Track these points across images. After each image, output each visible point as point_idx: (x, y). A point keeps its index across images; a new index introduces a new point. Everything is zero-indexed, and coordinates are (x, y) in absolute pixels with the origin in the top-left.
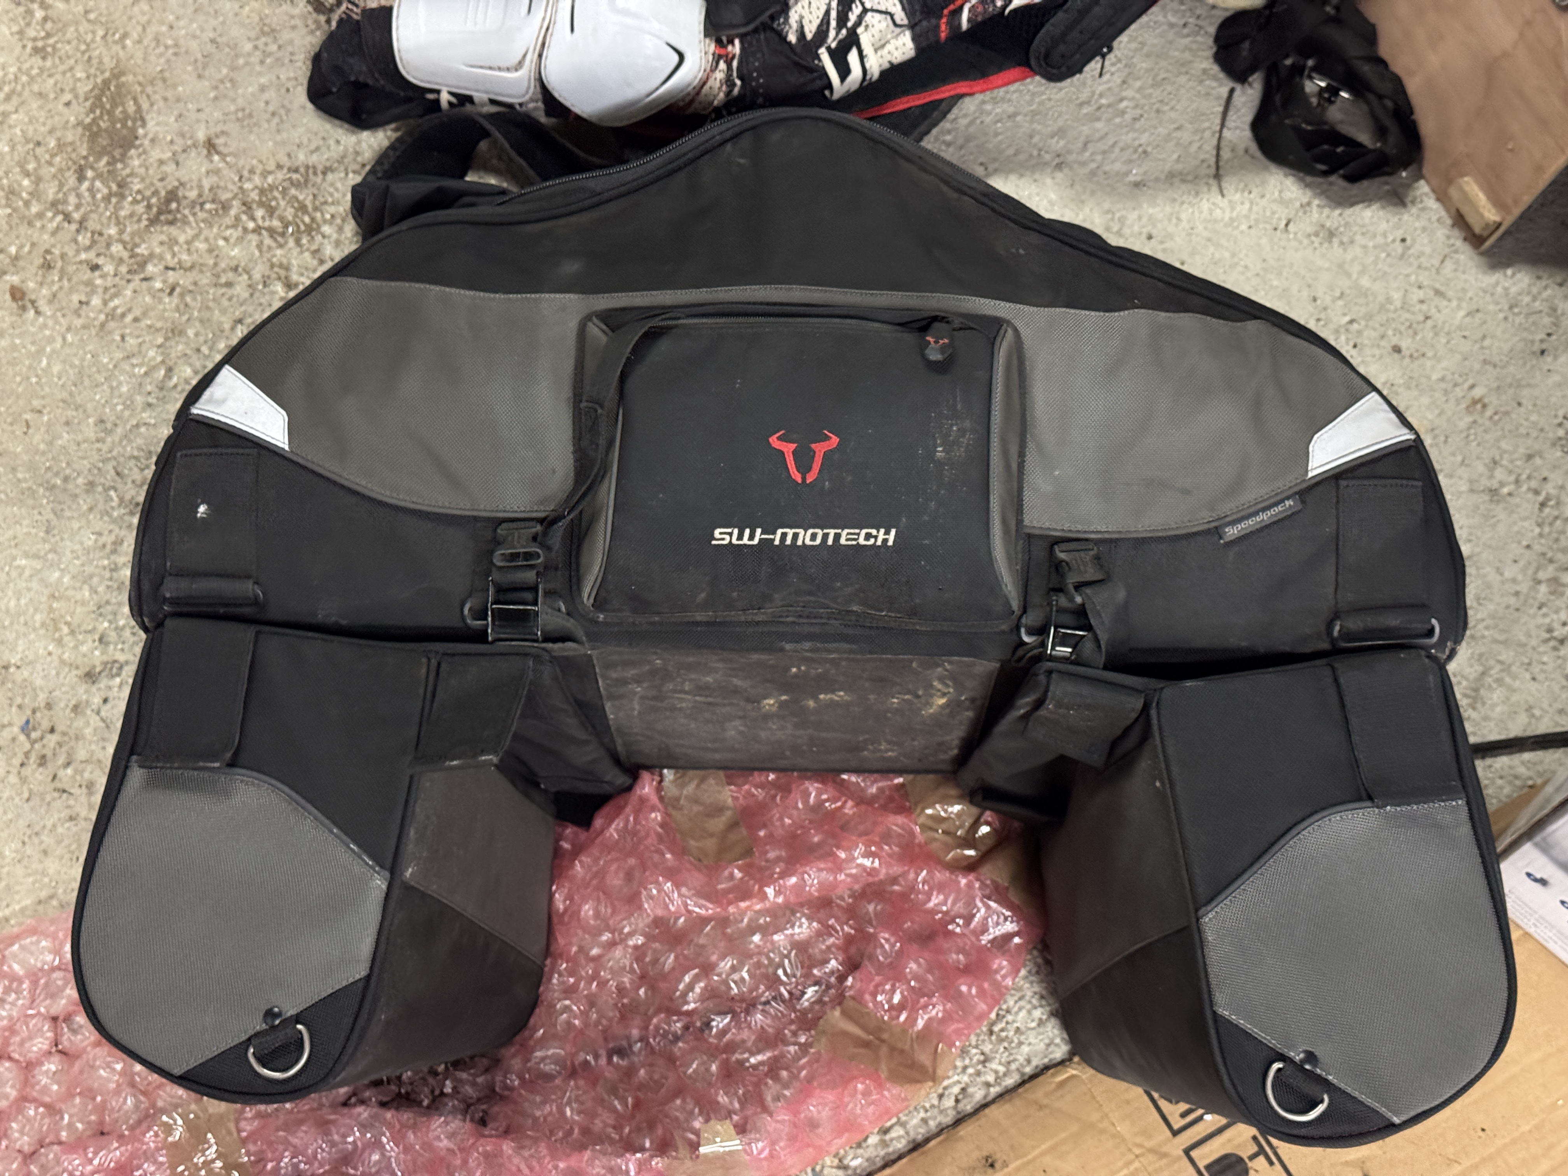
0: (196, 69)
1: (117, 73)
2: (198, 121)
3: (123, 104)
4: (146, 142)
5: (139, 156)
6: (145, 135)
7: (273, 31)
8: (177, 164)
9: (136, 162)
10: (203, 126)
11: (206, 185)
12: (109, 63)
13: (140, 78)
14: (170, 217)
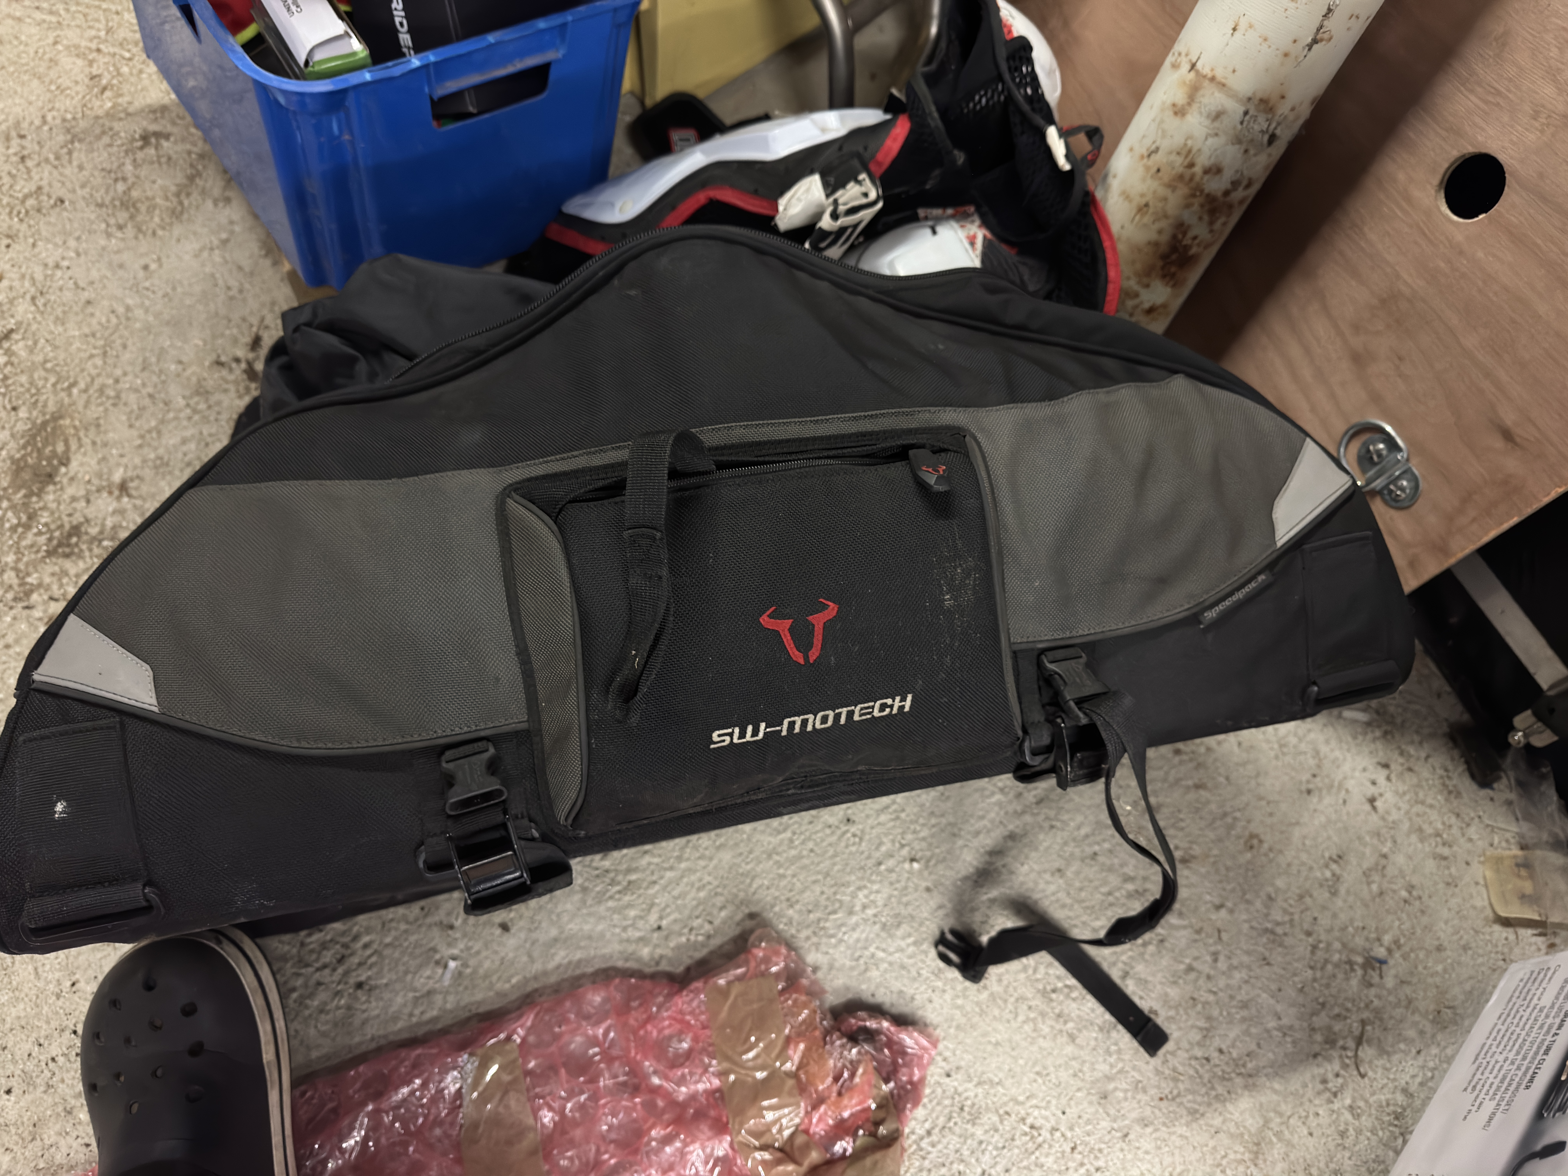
0: (129, 419)
1: (57, 417)
2: (118, 465)
3: (54, 445)
4: (65, 481)
5: (55, 492)
6: (66, 474)
7: (207, 392)
8: (88, 501)
9: (51, 497)
10: (121, 470)
11: (109, 523)
12: (51, 407)
13: (77, 423)
14: (67, 550)
